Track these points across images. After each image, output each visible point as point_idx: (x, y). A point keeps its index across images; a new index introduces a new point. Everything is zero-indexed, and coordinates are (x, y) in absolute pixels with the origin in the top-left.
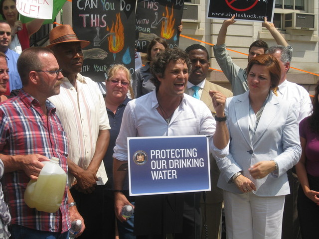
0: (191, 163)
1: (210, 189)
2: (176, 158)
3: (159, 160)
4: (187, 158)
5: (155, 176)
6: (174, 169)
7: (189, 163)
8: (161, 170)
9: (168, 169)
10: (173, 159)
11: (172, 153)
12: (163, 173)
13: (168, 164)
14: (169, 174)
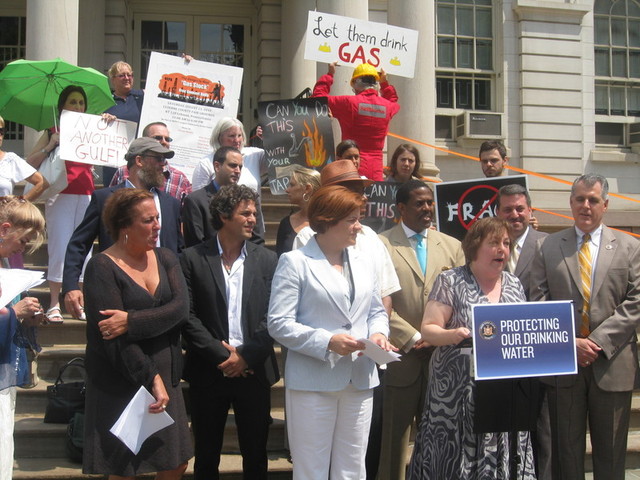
0: (552, 337)
1: (576, 372)
2: (532, 331)
3: (511, 333)
4: (546, 331)
5: (506, 354)
6: (530, 345)
7: (549, 337)
8: (515, 346)
9: (523, 345)
10: (530, 332)
11: (528, 325)
12: (516, 350)
13: (522, 339)
14: (524, 352)
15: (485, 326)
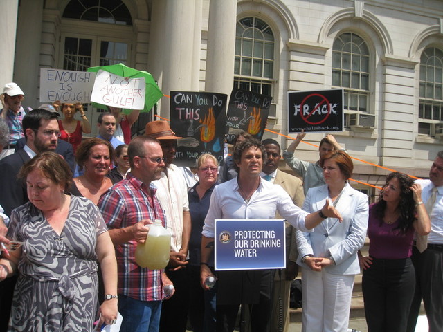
0: (269, 243)
2: (256, 239)
3: (241, 239)
4: (266, 239)
5: (237, 253)
6: (254, 248)
7: (267, 243)
8: (243, 248)
9: (249, 248)
10: (254, 240)
11: (253, 234)
12: (245, 252)
13: (249, 244)
14: (250, 253)
15: (224, 234)
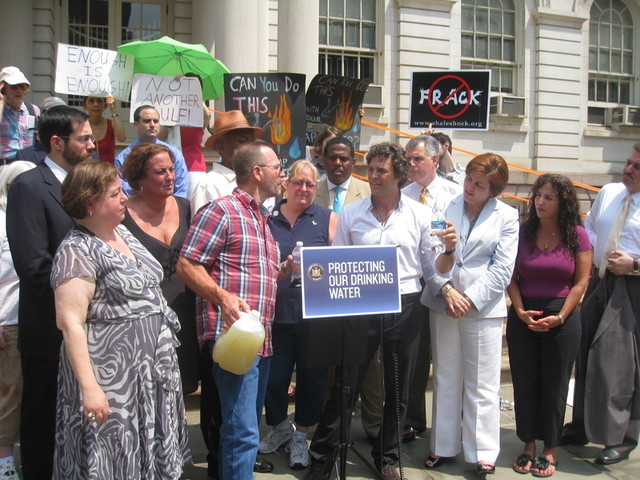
0: (377, 278)
2: (359, 273)
3: (338, 274)
4: (372, 273)
5: (333, 294)
6: (356, 286)
7: (375, 279)
8: (342, 287)
9: (350, 285)
10: (356, 274)
11: (355, 267)
12: (343, 291)
13: (349, 280)
14: (351, 292)
15: (314, 268)
